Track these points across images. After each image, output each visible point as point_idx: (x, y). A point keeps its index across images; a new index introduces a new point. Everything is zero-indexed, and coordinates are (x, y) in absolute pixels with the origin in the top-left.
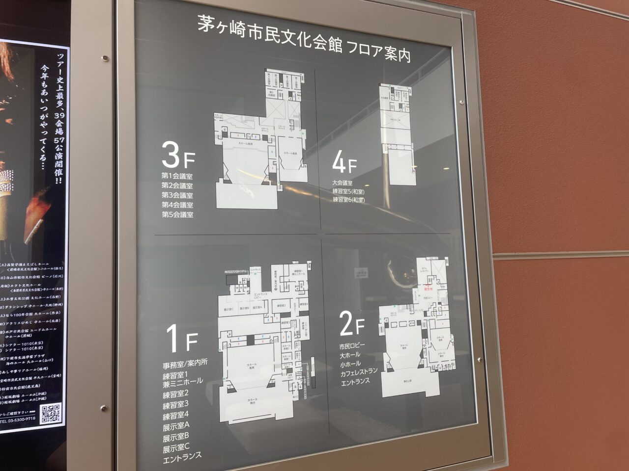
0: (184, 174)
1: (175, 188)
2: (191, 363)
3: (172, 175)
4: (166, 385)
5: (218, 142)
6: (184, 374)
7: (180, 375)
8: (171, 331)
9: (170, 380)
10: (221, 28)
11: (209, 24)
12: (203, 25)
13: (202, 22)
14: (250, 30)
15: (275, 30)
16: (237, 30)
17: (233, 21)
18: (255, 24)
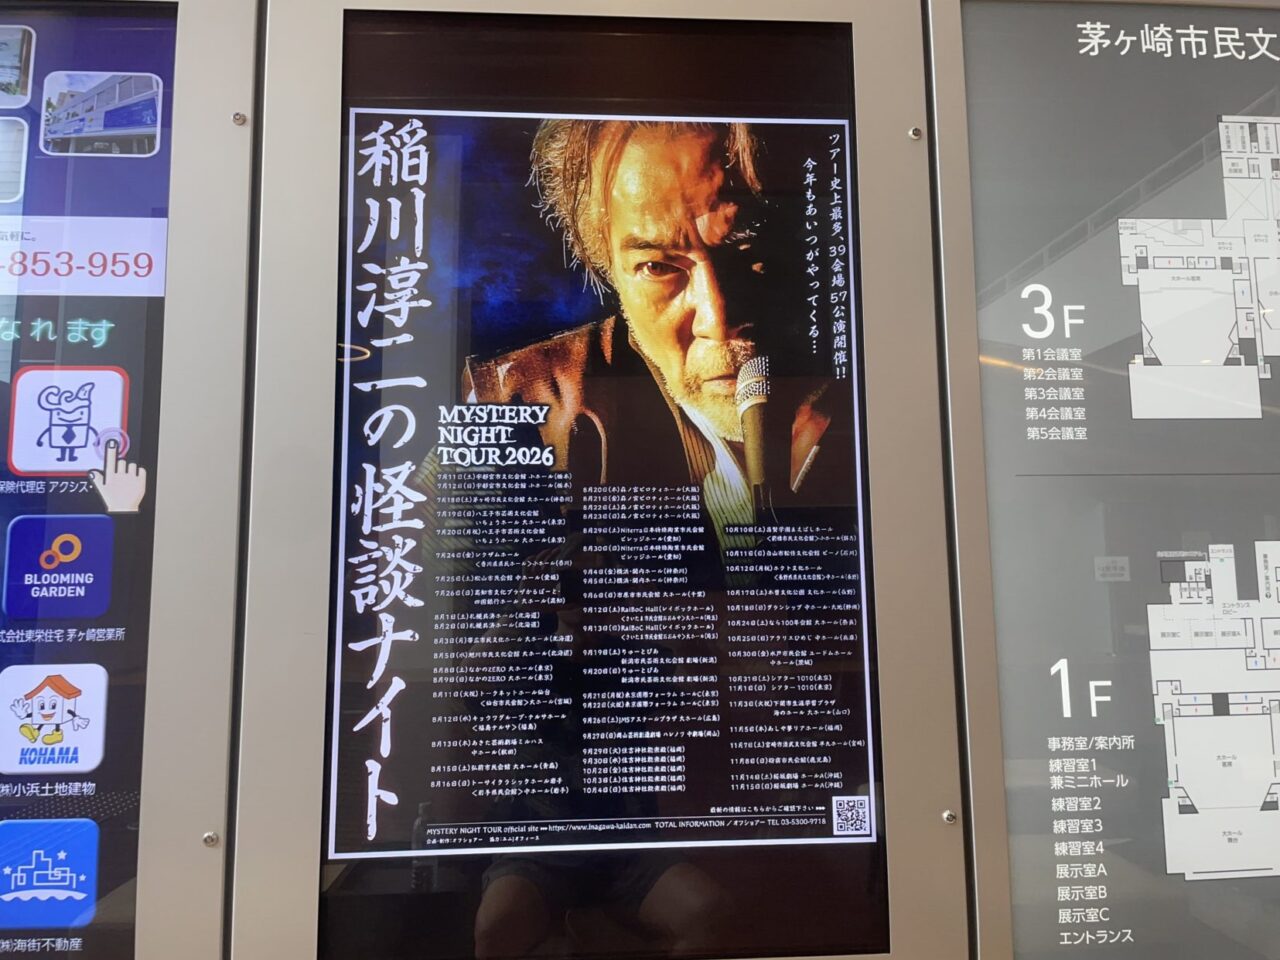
0: (1064, 350)
1: (1048, 379)
2: (1101, 742)
3: (1042, 355)
4: (1057, 783)
5: (1128, 279)
6: (1090, 764)
7: (1083, 765)
8: (1059, 673)
9: (1062, 774)
10: (1124, 43)
11: (1101, 38)
12: (1088, 44)
13: (1087, 36)
14: (1183, 40)
15: (1233, 33)
16: (1156, 42)
17: (1146, 26)
18: (1191, 27)
